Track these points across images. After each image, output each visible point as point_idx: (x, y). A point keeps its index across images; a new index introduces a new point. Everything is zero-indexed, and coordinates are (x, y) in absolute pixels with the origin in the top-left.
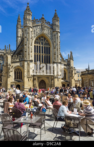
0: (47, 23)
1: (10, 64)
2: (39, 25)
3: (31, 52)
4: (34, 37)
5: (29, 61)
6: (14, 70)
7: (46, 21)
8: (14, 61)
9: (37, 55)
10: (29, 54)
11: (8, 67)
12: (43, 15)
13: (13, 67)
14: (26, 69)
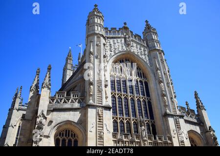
0: (135, 37)
1: (45, 113)
2: (119, 38)
3: (106, 86)
4: (111, 56)
5: (100, 109)
6: (56, 136)
7: (131, 32)
8: (58, 106)
9: (120, 98)
10: (100, 91)
11: (38, 120)
12: (125, 24)
13: (53, 124)
14: (94, 130)
